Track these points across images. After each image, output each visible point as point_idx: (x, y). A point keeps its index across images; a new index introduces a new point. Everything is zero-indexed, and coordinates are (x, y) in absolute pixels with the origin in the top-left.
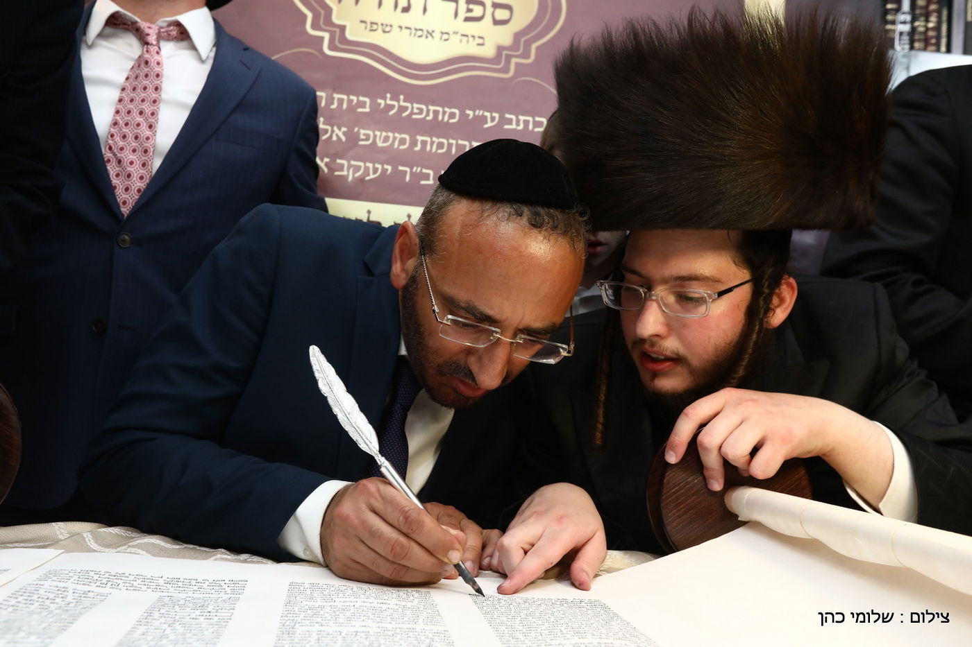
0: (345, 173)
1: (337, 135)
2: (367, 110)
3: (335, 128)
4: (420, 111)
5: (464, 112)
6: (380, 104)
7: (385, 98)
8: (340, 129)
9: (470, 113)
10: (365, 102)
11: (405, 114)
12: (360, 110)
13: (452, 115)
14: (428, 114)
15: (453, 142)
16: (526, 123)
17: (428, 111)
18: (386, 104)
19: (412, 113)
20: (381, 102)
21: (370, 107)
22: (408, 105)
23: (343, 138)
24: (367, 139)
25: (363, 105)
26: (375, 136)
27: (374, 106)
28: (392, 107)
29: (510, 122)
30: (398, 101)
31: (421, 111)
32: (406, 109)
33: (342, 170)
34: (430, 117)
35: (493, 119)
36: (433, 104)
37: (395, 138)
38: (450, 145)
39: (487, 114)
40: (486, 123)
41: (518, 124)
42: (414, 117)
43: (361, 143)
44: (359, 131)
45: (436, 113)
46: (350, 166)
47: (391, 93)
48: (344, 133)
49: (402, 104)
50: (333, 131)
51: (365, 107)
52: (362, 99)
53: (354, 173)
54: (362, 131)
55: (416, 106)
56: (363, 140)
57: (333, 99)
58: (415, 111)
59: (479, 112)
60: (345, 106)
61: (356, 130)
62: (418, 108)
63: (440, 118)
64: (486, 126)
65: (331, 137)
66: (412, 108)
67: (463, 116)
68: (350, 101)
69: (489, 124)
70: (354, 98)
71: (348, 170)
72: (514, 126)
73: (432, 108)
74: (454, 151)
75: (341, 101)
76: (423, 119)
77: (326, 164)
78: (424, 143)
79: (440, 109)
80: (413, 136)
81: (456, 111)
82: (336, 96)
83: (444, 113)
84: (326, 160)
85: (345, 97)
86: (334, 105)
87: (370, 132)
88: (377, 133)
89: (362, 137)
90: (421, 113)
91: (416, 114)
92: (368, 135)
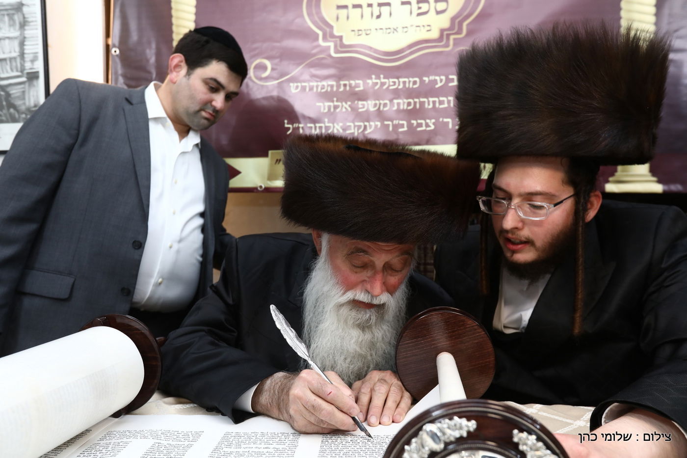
0: (352, 131)
1: (346, 108)
2: (361, 88)
3: (344, 104)
5: (422, 79)
6: (369, 83)
7: (371, 78)
8: (346, 103)
9: (426, 79)
10: (359, 84)
11: (385, 87)
12: (357, 89)
13: (415, 83)
14: (399, 85)
15: (417, 100)
17: (399, 82)
18: (373, 83)
19: (389, 86)
20: (369, 81)
21: (363, 86)
22: (386, 80)
23: (349, 109)
24: (363, 108)
26: (368, 104)
27: (365, 84)
28: (377, 83)
29: (452, 80)
30: (379, 78)
31: (394, 82)
32: (385, 83)
33: (351, 129)
34: (401, 86)
35: (441, 80)
36: (402, 77)
37: (380, 104)
38: (415, 103)
39: (437, 78)
40: (437, 84)
42: (391, 88)
43: (360, 110)
44: (358, 103)
45: (404, 83)
46: (355, 126)
47: (375, 75)
48: (350, 106)
49: (383, 80)
50: (342, 106)
51: (359, 87)
52: (357, 82)
53: (358, 130)
54: (360, 103)
55: (391, 80)
56: (361, 108)
57: (340, 85)
58: (391, 84)
59: (432, 78)
60: (348, 88)
61: (356, 102)
62: (392, 82)
63: (407, 85)
64: (437, 86)
66: (389, 82)
67: (422, 82)
68: (350, 85)
69: (439, 85)
70: (353, 82)
71: (354, 129)
73: (401, 80)
74: (418, 106)
75: (345, 85)
76: (397, 89)
77: (341, 127)
78: (398, 104)
79: (406, 80)
80: (391, 101)
81: (417, 79)
82: (342, 83)
83: (409, 82)
84: (341, 124)
85: (347, 82)
86: (342, 89)
87: (364, 102)
88: (370, 102)
89: (361, 106)
90: (395, 85)
91: (392, 86)
92: (363, 105)
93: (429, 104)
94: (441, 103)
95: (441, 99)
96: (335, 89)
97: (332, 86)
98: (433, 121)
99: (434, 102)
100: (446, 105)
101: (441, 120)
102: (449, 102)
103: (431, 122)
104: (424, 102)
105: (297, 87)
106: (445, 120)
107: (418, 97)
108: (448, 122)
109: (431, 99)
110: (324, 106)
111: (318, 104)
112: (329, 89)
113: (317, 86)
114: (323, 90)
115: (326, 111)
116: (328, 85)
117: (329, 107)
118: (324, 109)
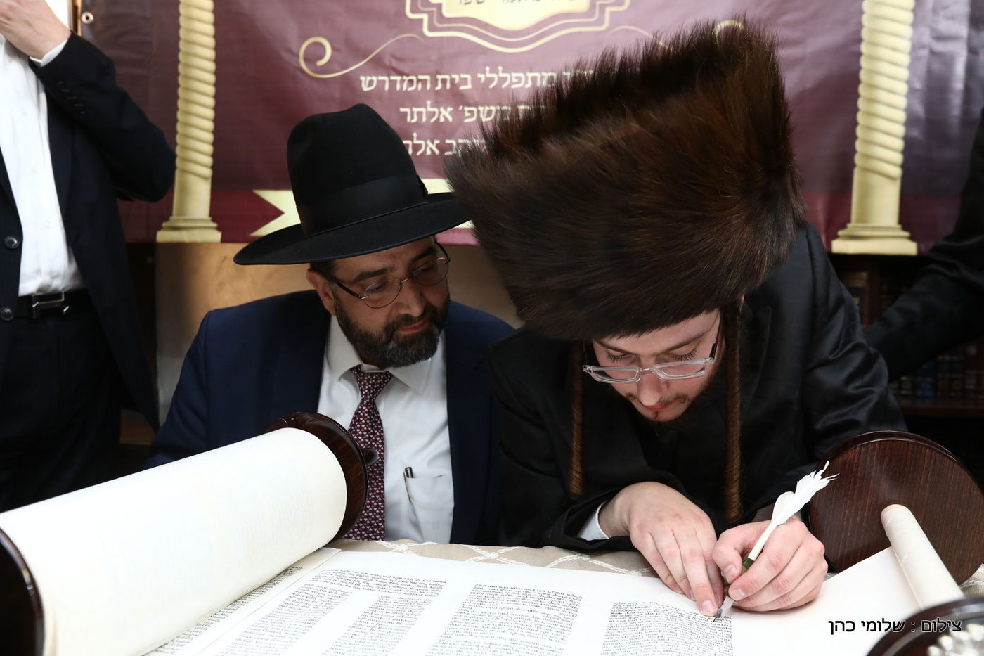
1: (445, 116)
2: (469, 86)
3: (442, 109)
6: (480, 79)
7: (484, 72)
8: (446, 109)
10: (466, 79)
11: (504, 86)
12: (462, 88)
14: (526, 83)
17: (527, 78)
18: (486, 78)
19: (512, 83)
20: (480, 76)
21: (472, 83)
22: (507, 75)
23: (450, 119)
24: (472, 116)
25: (464, 81)
26: (479, 112)
27: (475, 80)
28: (491, 80)
30: (497, 73)
31: (519, 79)
32: (504, 79)
33: (451, 150)
34: (529, 85)
36: (531, 71)
37: (497, 111)
42: (514, 87)
43: (466, 121)
44: (463, 108)
45: (534, 79)
47: (489, 66)
48: (451, 113)
49: (501, 75)
50: (440, 113)
51: (466, 84)
52: (463, 76)
54: (467, 109)
55: (514, 75)
56: (468, 117)
57: (437, 80)
58: (515, 80)
60: (448, 86)
61: (461, 108)
62: (517, 78)
63: (538, 84)
65: (439, 118)
66: (511, 77)
68: (452, 80)
70: (455, 76)
73: (530, 75)
77: (438, 146)
79: (537, 75)
82: (440, 77)
83: (542, 78)
84: (437, 142)
85: (447, 77)
86: (439, 87)
87: (473, 109)
88: (481, 108)
89: (467, 114)
90: (519, 82)
91: (515, 83)
92: (471, 112)
96: (429, 86)
97: (424, 82)
105: (371, 83)
110: (412, 113)
111: (402, 110)
112: (420, 86)
113: (402, 81)
114: (410, 89)
115: (414, 120)
116: (419, 81)
117: (420, 114)
118: (412, 118)
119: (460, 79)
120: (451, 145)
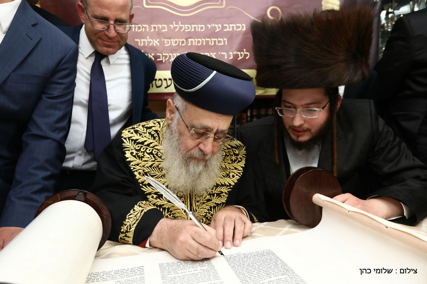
0: (161, 59)
1: (156, 43)
2: (166, 30)
3: (154, 40)
4: (188, 28)
6: (171, 27)
7: (173, 24)
8: (156, 40)
9: (209, 26)
11: (182, 30)
12: (163, 31)
13: (202, 28)
15: (204, 40)
16: (233, 27)
17: (192, 27)
18: (174, 27)
19: (185, 29)
21: (167, 29)
23: (158, 44)
25: (164, 28)
26: (171, 42)
27: (169, 28)
28: (176, 27)
29: (226, 27)
32: (182, 27)
33: (160, 58)
34: (193, 30)
35: (219, 27)
36: (193, 24)
37: (179, 41)
39: (216, 25)
40: (216, 29)
41: (230, 28)
42: (186, 31)
43: (166, 45)
44: (164, 40)
45: (195, 28)
46: (163, 56)
47: (175, 21)
48: (158, 42)
49: (180, 25)
50: (153, 42)
52: (163, 25)
53: (165, 59)
54: (166, 40)
56: (166, 44)
57: (151, 27)
58: (186, 28)
59: (213, 25)
60: (157, 30)
62: (187, 27)
63: (197, 30)
64: (216, 31)
65: (153, 44)
66: (185, 27)
67: (206, 27)
68: (158, 27)
69: (218, 30)
70: (160, 26)
71: (162, 58)
72: (228, 30)
73: (193, 26)
74: (204, 44)
75: (155, 28)
76: (190, 31)
78: (192, 42)
79: (196, 26)
80: (187, 39)
81: (203, 26)
82: (153, 26)
83: (198, 27)
84: (153, 54)
85: (156, 26)
86: (153, 30)
87: (169, 40)
88: (172, 40)
89: (166, 42)
90: (189, 29)
91: (187, 29)
92: (168, 42)
93: (212, 43)
94: (220, 42)
95: (219, 39)
96: (148, 30)
97: (145, 28)
98: (215, 53)
99: (215, 41)
100: (222, 44)
101: (220, 53)
102: (224, 41)
103: (213, 54)
104: (208, 41)
106: (222, 53)
107: (204, 38)
108: (224, 55)
109: (213, 40)
110: (141, 42)
111: (136, 40)
112: (144, 30)
113: (135, 27)
114: (139, 31)
115: (142, 45)
116: (143, 27)
117: (144, 42)
118: (141, 43)
119: (162, 27)
120: (160, 56)
